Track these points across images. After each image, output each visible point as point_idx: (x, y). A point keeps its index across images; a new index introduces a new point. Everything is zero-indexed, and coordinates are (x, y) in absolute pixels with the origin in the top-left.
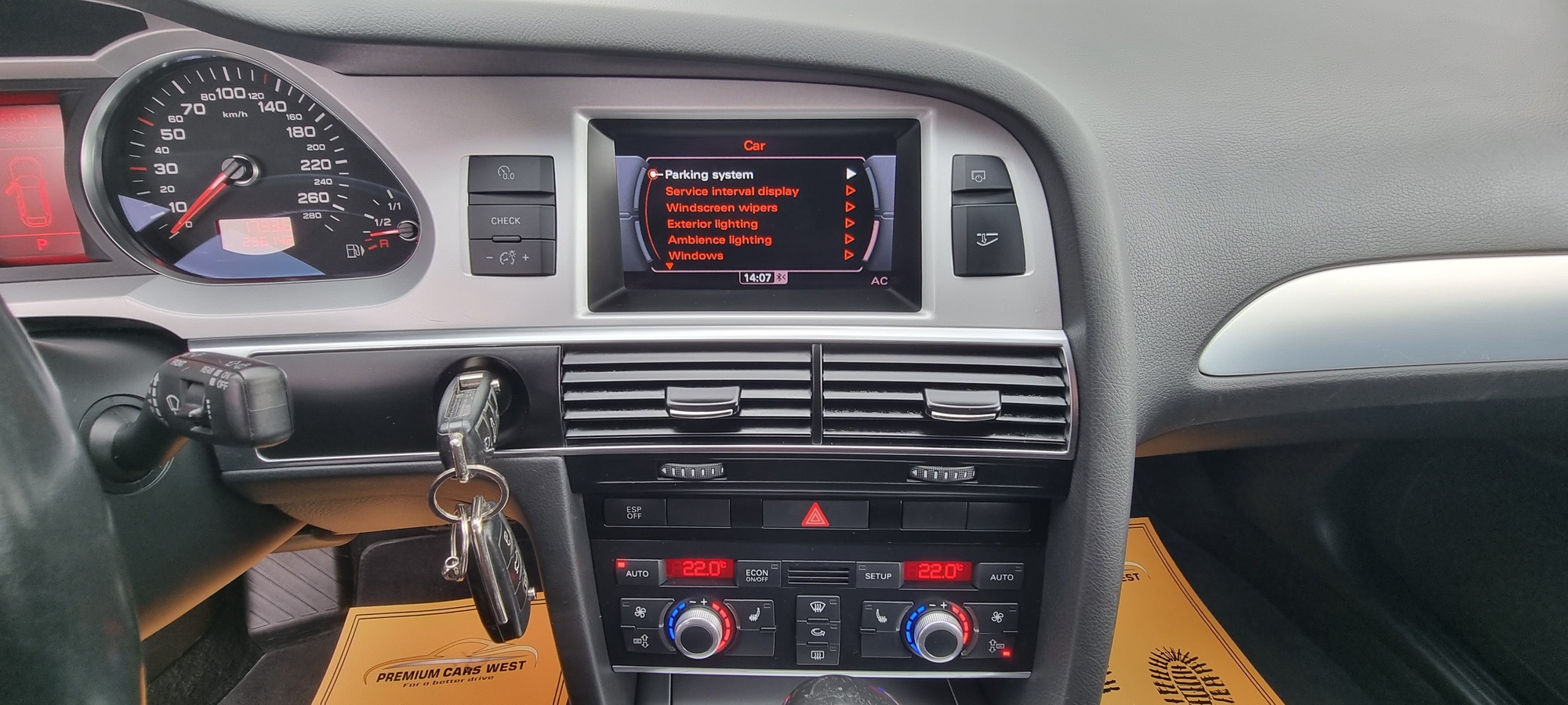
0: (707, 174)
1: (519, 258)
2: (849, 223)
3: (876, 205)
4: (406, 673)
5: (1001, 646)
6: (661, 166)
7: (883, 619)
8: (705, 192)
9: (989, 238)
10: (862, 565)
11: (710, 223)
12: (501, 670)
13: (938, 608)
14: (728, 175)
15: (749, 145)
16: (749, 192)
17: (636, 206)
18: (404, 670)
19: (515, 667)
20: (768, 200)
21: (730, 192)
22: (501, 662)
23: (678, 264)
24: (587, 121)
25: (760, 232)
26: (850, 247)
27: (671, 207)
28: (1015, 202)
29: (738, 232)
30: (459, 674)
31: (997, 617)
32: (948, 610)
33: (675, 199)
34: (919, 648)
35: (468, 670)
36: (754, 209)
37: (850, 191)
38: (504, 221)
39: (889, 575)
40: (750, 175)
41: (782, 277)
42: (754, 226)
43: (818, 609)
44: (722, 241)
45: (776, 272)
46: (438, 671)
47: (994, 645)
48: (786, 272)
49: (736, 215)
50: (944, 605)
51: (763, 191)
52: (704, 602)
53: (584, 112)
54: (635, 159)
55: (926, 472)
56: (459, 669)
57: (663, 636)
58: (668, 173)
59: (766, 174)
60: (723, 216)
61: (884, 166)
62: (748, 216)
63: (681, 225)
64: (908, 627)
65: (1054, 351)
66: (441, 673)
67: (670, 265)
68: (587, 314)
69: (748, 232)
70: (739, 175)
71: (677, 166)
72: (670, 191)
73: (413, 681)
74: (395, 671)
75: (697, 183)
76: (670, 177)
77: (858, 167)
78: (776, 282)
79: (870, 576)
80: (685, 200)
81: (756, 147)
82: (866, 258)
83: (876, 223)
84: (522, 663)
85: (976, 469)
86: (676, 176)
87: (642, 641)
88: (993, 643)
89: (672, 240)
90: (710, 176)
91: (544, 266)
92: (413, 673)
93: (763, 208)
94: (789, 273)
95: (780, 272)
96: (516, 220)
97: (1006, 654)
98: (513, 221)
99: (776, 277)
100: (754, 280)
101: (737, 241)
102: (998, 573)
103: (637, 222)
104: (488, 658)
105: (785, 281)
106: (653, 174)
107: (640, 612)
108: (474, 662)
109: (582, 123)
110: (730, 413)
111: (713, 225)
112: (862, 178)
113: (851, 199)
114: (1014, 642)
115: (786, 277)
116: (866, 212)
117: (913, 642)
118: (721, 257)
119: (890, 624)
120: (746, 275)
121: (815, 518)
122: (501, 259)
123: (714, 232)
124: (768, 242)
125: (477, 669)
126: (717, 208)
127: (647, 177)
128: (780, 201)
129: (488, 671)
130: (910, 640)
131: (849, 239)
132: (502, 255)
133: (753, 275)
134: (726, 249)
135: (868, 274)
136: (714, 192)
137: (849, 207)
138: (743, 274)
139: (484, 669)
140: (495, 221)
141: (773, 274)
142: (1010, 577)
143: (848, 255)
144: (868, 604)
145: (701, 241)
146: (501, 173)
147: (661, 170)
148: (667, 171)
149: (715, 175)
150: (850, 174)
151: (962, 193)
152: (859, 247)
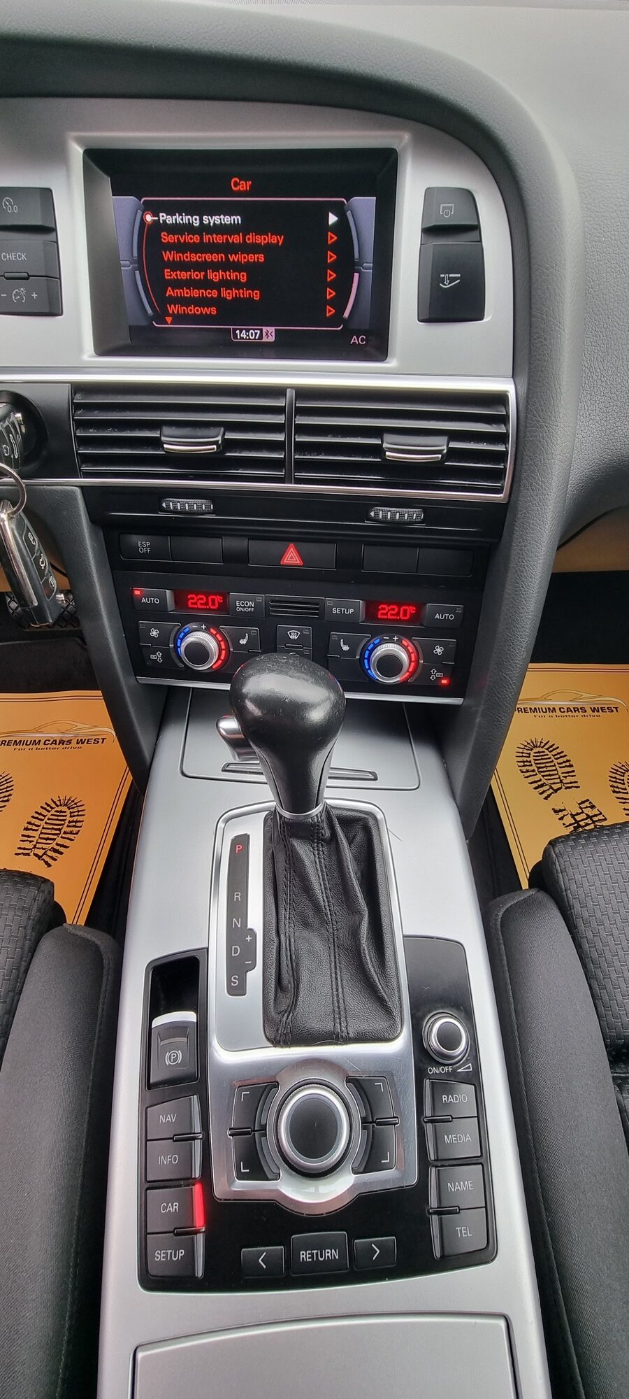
0: (198, 217)
1: (28, 295)
2: (331, 276)
3: (356, 255)
4: (16, 741)
5: (440, 675)
6: (155, 209)
7: (346, 648)
8: (196, 239)
9: (452, 280)
10: (329, 601)
11: (203, 273)
12: (87, 743)
13: (391, 641)
14: (217, 220)
15: (236, 184)
16: (236, 239)
17: (135, 254)
18: (14, 739)
19: (98, 742)
20: (255, 249)
21: (219, 239)
22: (87, 738)
23: (178, 319)
24: (81, 151)
25: (250, 285)
26: (332, 303)
27: (168, 256)
28: (481, 241)
29: (228, 284)
30: (56, 744)
31: (439, 650)
32: (399, 642)
33: (170, 247)
34: (375, 673)
35: (62, 742)
36: (242, 258)
37: (332, 238)
38: (12, 256)
39: (351, 611)
40: (237, 219)
41: (269, 334)
42: (243, 277)
43: (294, 637)
44: (214, 293)
45: (265, 329)
46: (40, 741)
47: (435, 674)
48: (272, 329)
49: (226, 266)
50: (396, 638)
51: (253, 238)
52: (204, 627)
53: (79, 141)
54: (130, 199)
55: (381, 513)
56: (56, 741)
57: (173, 655)
58: (163, 217)
59: (255, 218)
60: (216, 267)
61: (364, 207)
62: (237, 267)
63: (177, 275)
64: (366, 656)
65: (501, 399)
66: (42, 742)
67: (169, 319)
68: (93, 356)
69: (237, 284)
70: (227, 220)
71: (171, 209)
72: (166, 238)
73: (21, 747)
74: (7, 739)
75: (189, 228)
76: (164, 221)
77: (340, 211)
78: (265, 339)
79: (336, 611)
80: (181, 248)
81: (244, 186)
82: (346, 314)
83: (356, 275)
84: (103, 739)
85: (425, 511)
86: (170, 220)
87: (157, 657)
88: (433, 671)
89: (170, 292)
90: (201, 220)
91: (51, 307)
92: (21, 741)
93: (251, 258)
94: (275, 329)
95: (268, 328)
96: (23, 256)
97: (444, 682)
98: (20, 256)
99: (264, 334)
100: (245, 336)
101: (228, 294)
102: (441, 612)
103: (137, 272)
104: (77, 735)
105: (272, 339)
106: (149, 218)
107: (154, 633)
108: (67, 737)
109: (77, 152)
110: (214, 449)
111: (206, 276)
112: (343, 224)
113: (333, 248)
114: (452, 673)
115: (273, 334)
116: (348, 264)
117: (370, 669)
118: (213, 311)
119: (352, 652)
120: (238, 332)
121: (292, 557)
122: (13, 297)
123: (206, 284)
124: (256, 295)
125: (69, 742)
126: (209, 257)
127: (143, 221)
128: (267, 249)
129: (78, 743)
130: (367, 667)
131: (330, 294)
132: (14, 292)
133: (244, 331)
134: (219, 302)
135: (348, 332)
136: (206, 238)
137: (331, 257)
138: (235, 330)
139: (74, 742)
140: (5, 257)
141: (261, 330)
142: (451, 617)
143: (330, 312)
144: (334, 635)
145: (196, 293)
146: (6, 205)
147: (156, 214)
148: (161, 214)
149: (206, 219)
150: (332, 219)
151: (431, 231)
152: (340, 303)
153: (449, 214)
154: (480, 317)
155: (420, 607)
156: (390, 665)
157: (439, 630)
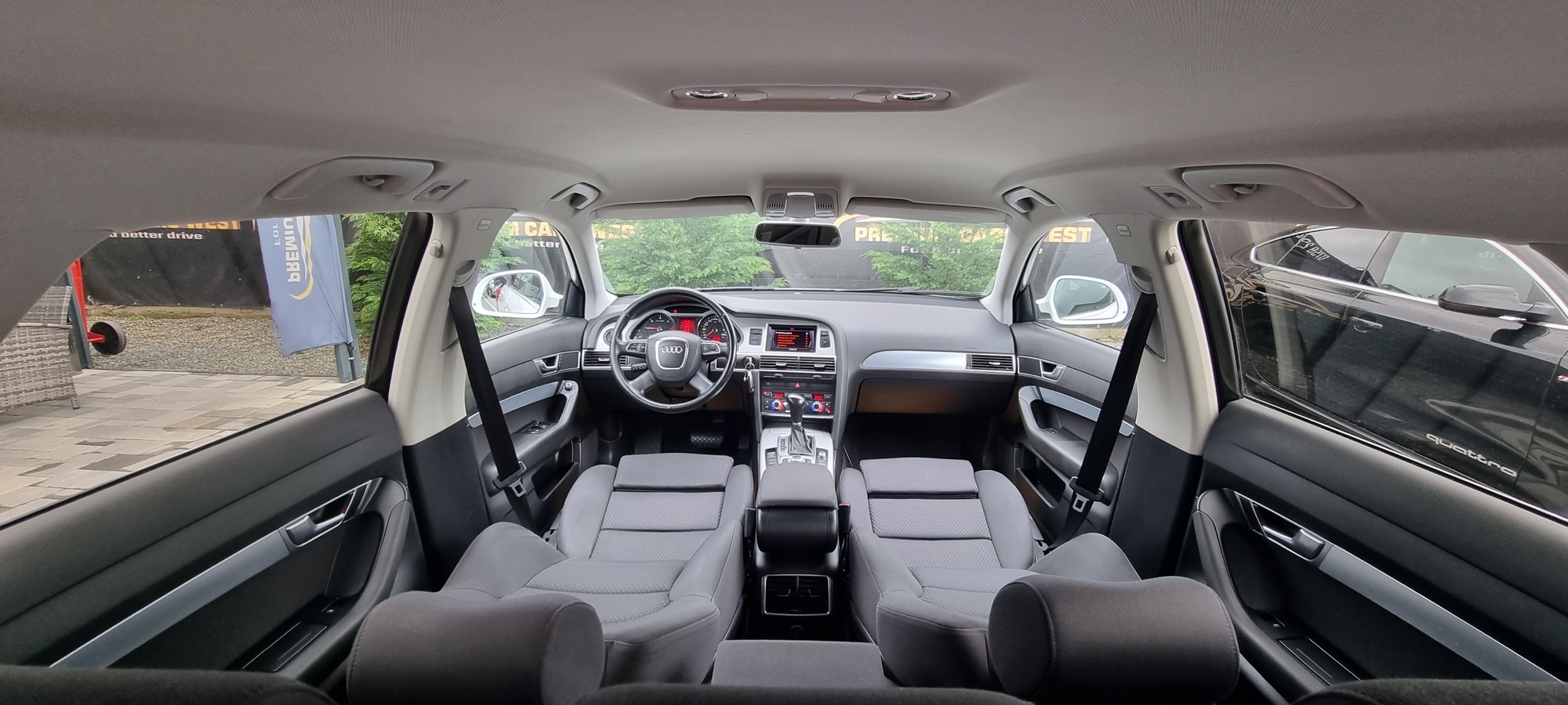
20: (794, 337)
31: (827, 404)
36: (791, 338)
41: (796, 349)
45: (795, 347)
53: (768, 323)
59: (794, 333)
61: (812, 332)
67: (779, 344)
68: (765, 351)
87: (767, 407)
88: (826, 409)
89: (779, 341)
91: (759, 344)
97: (829, 411)
102: (827, 396)
107: (767, 401)
109: (767, 325)
112: (809, 335)
114: (830, 409)
116: (809, 340)
119: (809, 405)
121: (798, 385)
126: (786, 338)
133: (791, 347)
138: (789, 347)
143: (805, 345)
151: (821, 336)
152: (808, 345)
153: (824, 334)
154: (829, 346)
155: (823, 395)
156: (817, 406)
157: (827, 400)
